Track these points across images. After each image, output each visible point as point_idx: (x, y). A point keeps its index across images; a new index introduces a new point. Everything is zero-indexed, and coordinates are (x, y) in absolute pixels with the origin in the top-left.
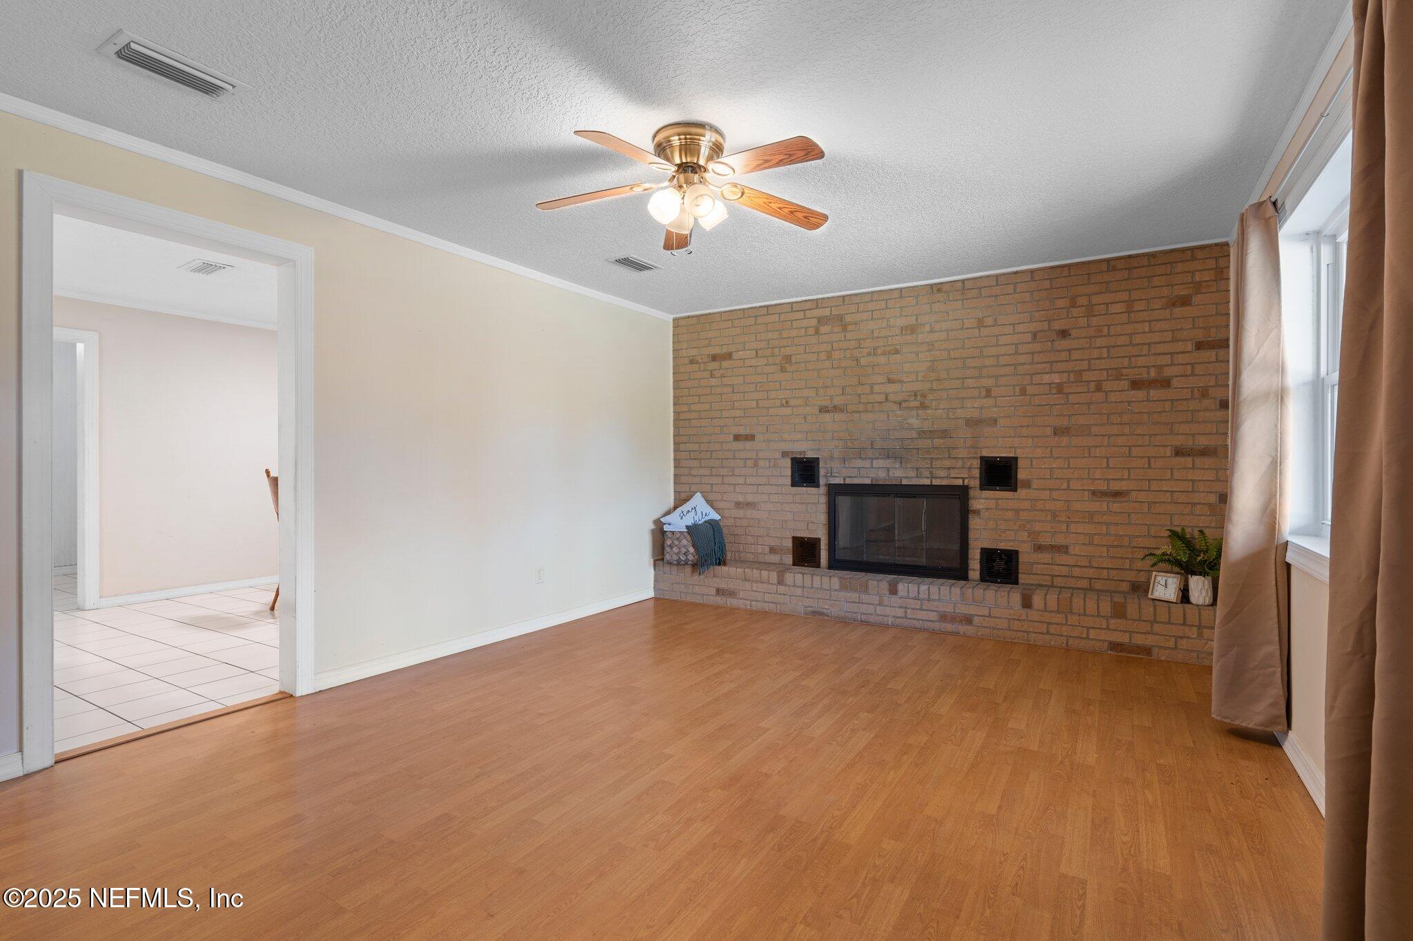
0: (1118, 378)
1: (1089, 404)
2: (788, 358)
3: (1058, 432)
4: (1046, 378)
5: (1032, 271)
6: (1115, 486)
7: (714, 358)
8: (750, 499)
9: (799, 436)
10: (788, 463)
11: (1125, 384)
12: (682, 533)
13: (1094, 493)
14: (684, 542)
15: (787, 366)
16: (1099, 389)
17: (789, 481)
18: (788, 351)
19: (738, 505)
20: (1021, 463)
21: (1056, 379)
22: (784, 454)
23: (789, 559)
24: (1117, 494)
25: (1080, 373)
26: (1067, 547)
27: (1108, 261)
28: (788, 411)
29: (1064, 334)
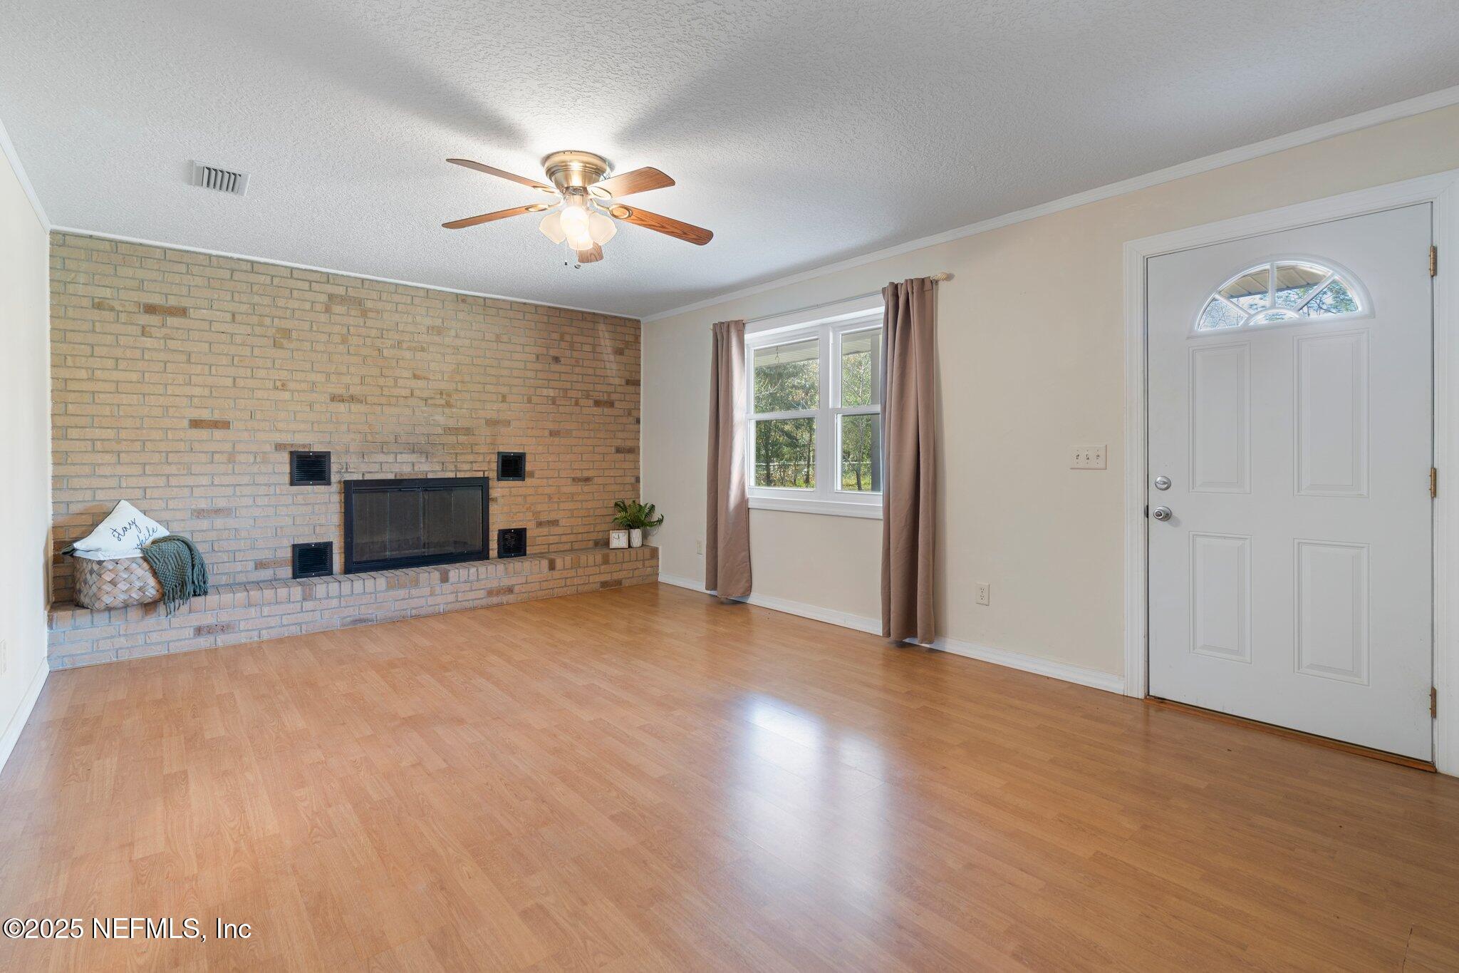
0: (588, 397)
1: (571, 414)
2: (287, 333)
3: (552, 433)
4: (545, 392)
5: (536, 306)
6: (586, 474)
7: (150, 309)
8: (221, 503)
9: (302, 426)
10: (285, 457)
11: (591, 402)
12: (133, 560)
13: (574, 479)
14: (140, 572)
15: (285, 342)
16: (577, 404)
17: (287, 479)
18: (288, 324)
19: (199, 514)
20: (528, 458)
21: (551, 393)
22: (279, 447)
23: (287, 571)
24: (587, 480)
25: (566, 390)
26: (558, 521)
27: (583, 313)
28: (287, 395)
29: (556, 360)
